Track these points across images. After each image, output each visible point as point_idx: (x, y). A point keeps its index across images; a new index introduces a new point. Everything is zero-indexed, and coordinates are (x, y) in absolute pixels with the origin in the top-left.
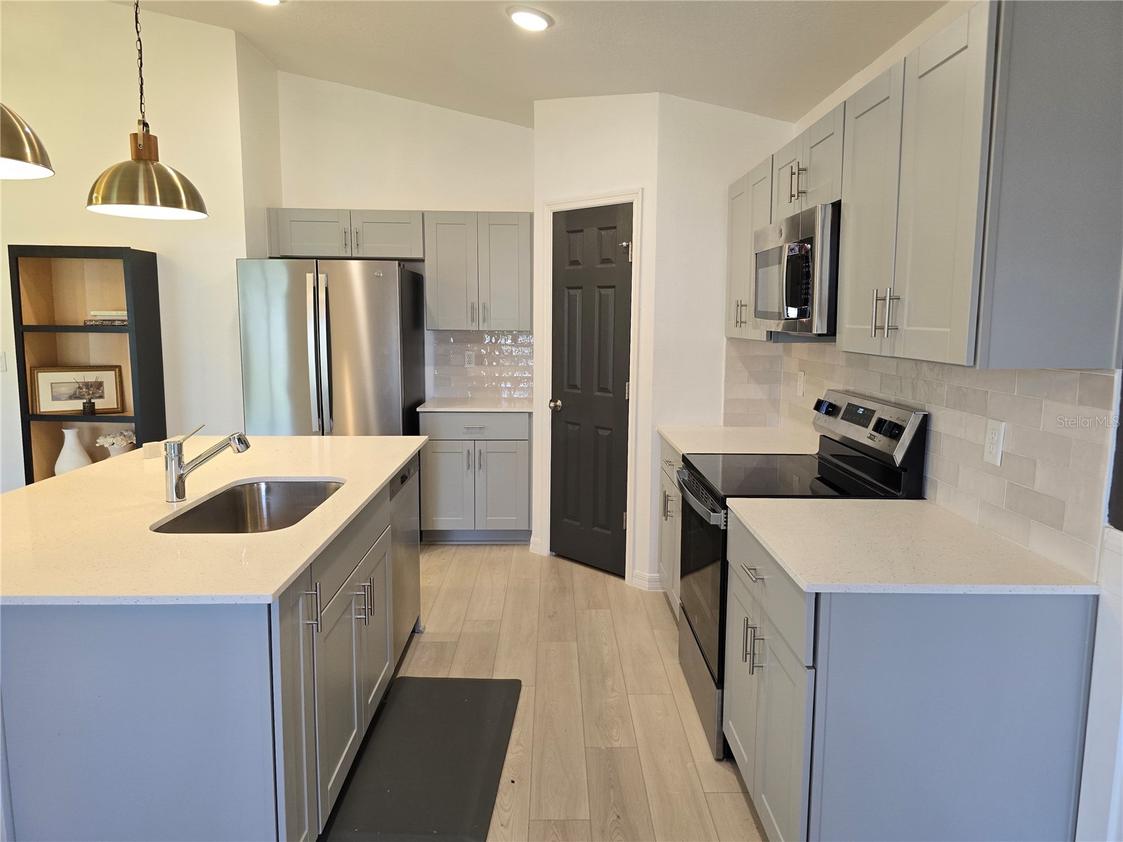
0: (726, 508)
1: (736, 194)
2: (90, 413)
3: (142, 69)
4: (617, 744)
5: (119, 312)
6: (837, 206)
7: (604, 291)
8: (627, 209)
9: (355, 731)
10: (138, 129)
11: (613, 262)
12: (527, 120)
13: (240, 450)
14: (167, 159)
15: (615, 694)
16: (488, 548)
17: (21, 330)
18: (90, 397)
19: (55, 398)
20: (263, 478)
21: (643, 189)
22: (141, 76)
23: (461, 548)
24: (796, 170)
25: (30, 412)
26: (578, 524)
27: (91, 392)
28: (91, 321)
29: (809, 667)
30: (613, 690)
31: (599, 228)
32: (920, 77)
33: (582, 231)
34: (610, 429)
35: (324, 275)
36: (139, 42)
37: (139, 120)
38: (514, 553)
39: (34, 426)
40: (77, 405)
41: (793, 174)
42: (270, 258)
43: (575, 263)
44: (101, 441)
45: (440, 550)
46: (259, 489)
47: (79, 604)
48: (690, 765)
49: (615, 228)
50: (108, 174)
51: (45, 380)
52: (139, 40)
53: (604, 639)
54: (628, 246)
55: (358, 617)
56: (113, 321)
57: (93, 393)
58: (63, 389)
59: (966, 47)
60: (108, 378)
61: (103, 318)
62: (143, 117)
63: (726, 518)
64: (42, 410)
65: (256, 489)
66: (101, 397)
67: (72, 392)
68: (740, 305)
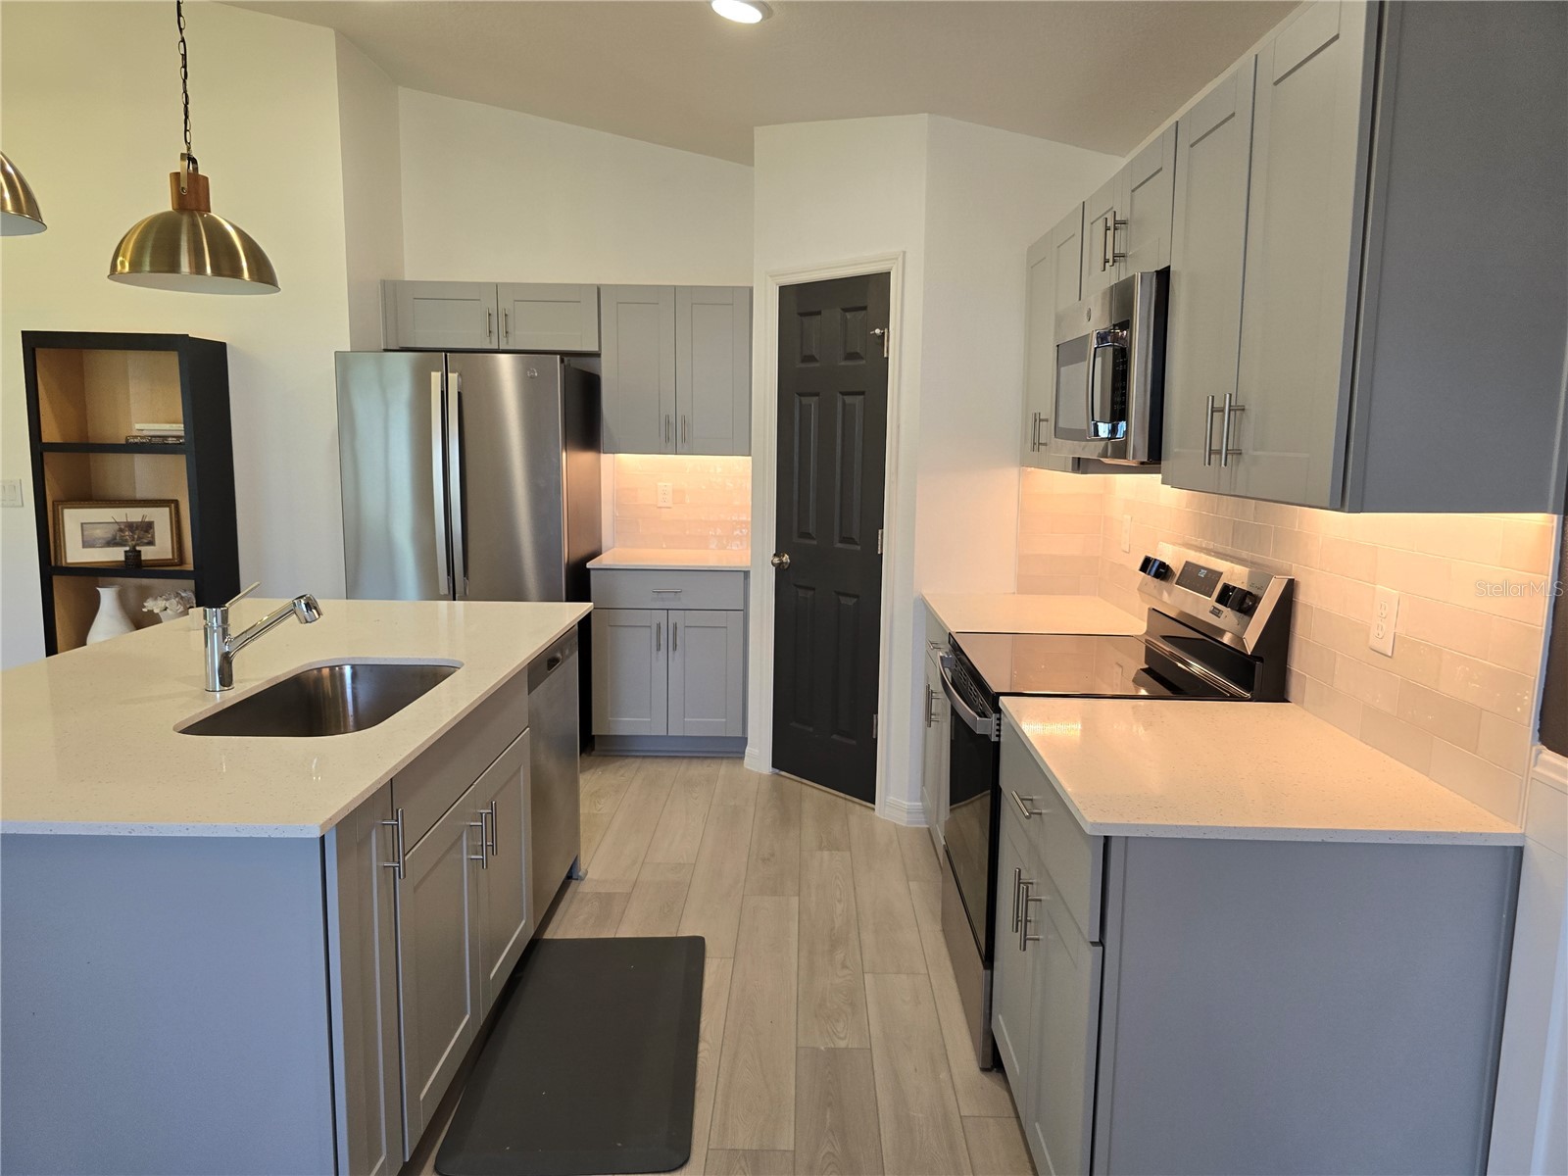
0: (998, 710)
1: (1037, 261)
2: (134, 566)
3: (187, 81)
4: (842, 1044)
5: (174, 425)
6: (1164, 277)
7: (849, 399)
8: (881, 281)
9: (467, 1017)
10: (180, 166)
11: (862, 358)
12: (744, 154)
13: (309, 620)
14: (221, 210)
15: (846, 972)
16: (685, 761)
17: (40, 450)
18: (134, 543)
19: (87, 544)
20: (349, 659)
21: (904, 253)
22: (185, 92)
23: (648, 760)
24: (1110, 223)
25: (53, 564)
26: (811, 729)
27: (136, 536)
28: (136, 437)
29: (1093, 943)
30: (844, 966)
31: (843, 310)
32: (1276, 83)
33: (819, 313)
34: (857, 596)
35: (456, 375)
36: (182, 44)
37: (182, 155)
38: (723, 769)
39: (58, 582)
40: (117, 554)
41: (1107, 229)
42: (386, 350)
43: (810, 359)
44: (150, 605)
45: (618, 764)
46: (342, 675)
47: (52, 833)
48: (943, 1075)
49: (865, 308)
50: (139, 231)
51: (74, 520)
52: (183, 40)
53: (838, 893)
54: (883, 333)
55: (473, 857)
56: (165, 437)
57: (139, 538)
58: (98, 531)
59: (1336, 37)
60: (160, 518)
61: (152, 433)
62: (189, 149)
63: (999, 725)
64: (69, 561)
65: (338, 675)
66: (151, 543)
67: (109, 536)
68: (1038, 420)
